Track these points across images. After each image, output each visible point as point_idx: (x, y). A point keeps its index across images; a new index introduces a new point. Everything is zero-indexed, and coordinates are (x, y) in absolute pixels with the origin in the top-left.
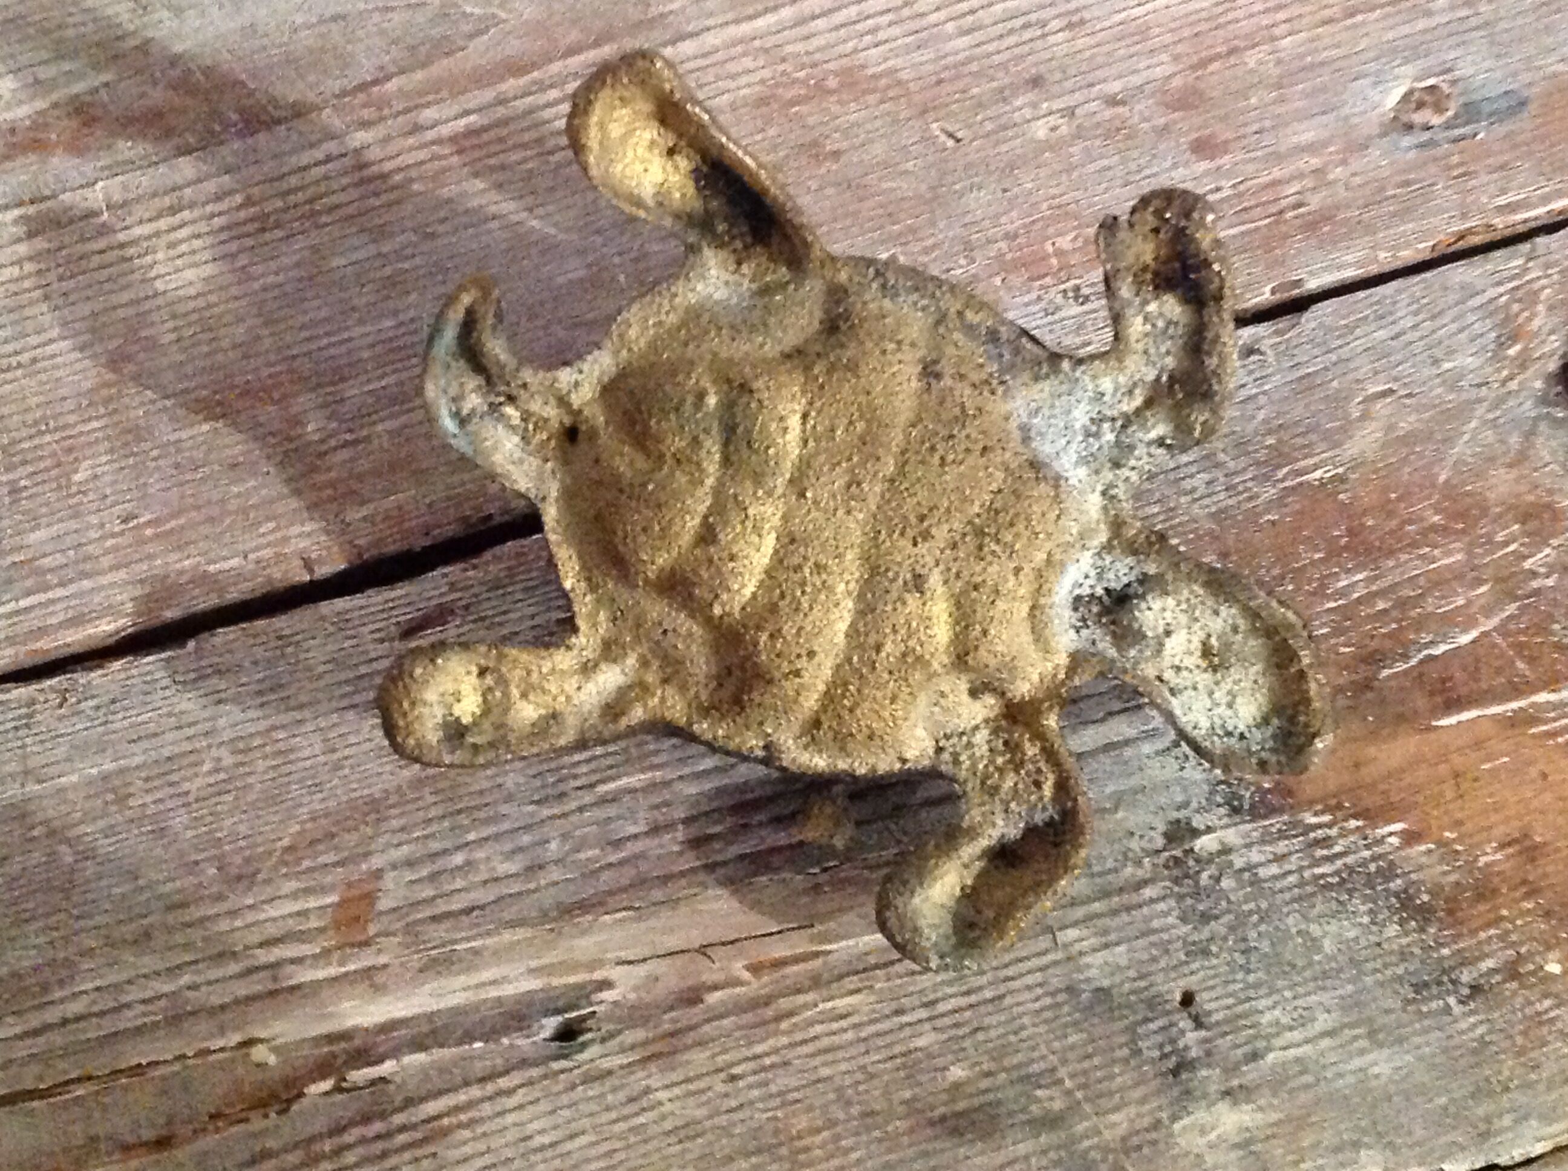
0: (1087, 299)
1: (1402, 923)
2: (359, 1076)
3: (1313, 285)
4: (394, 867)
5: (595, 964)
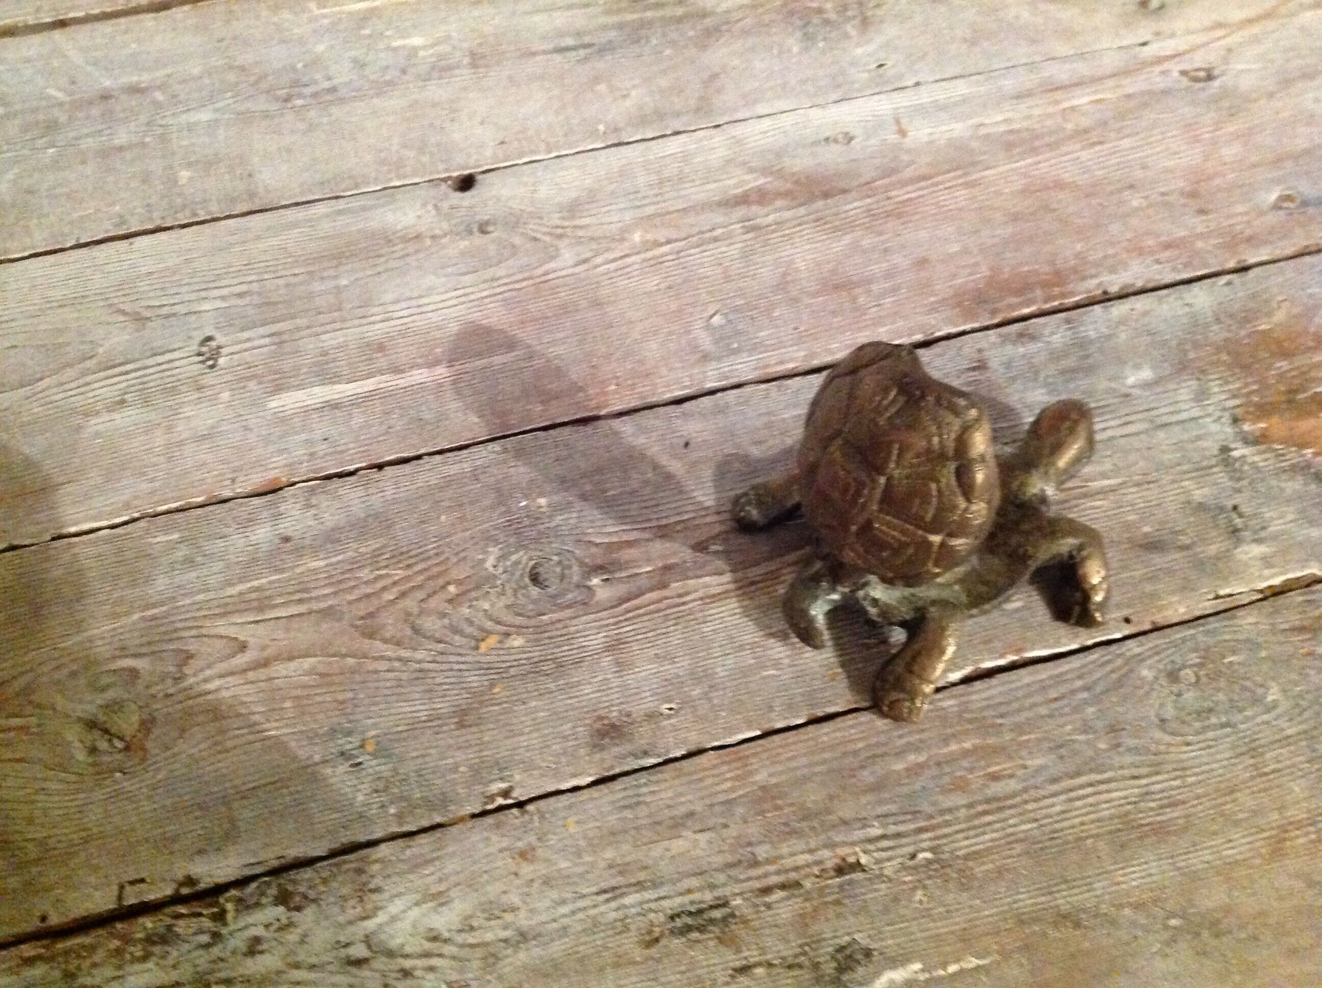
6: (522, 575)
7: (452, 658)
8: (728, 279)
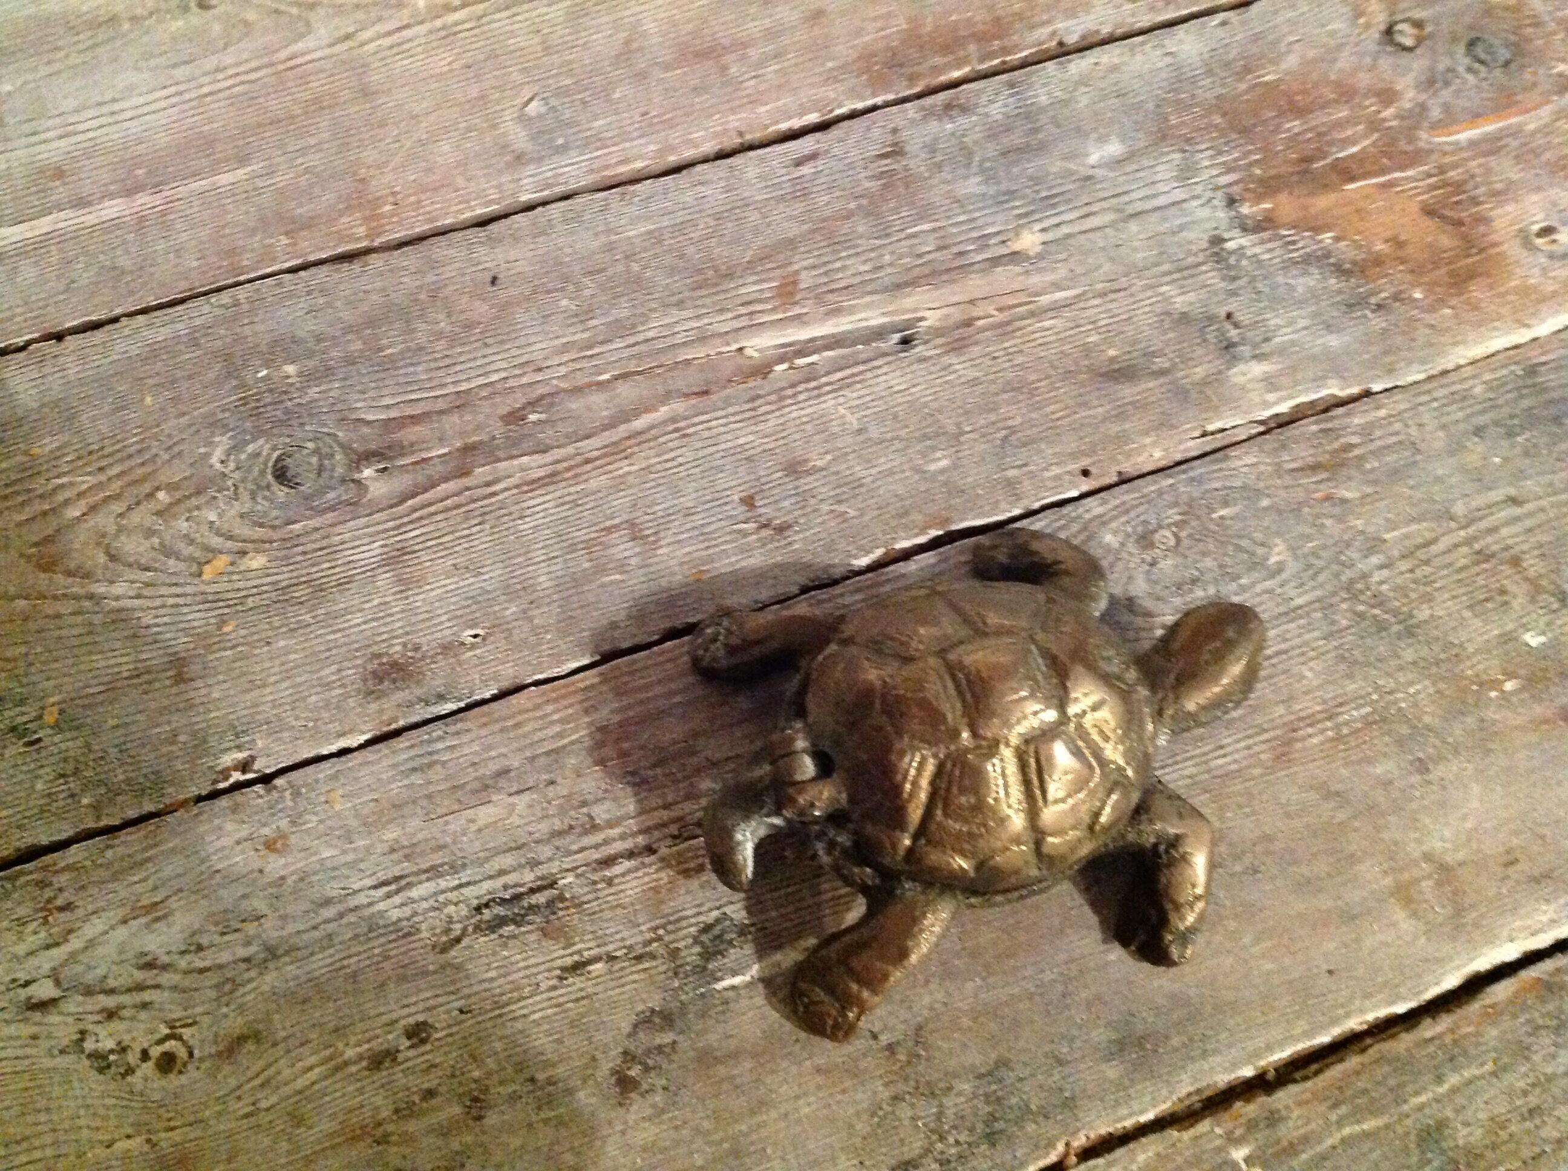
1: (1337, 277)
2: (801, 362)
4: (806, 268)
5: (915, 310)
6: (262, 473)
7: (164, 591)
8: (548, 50)
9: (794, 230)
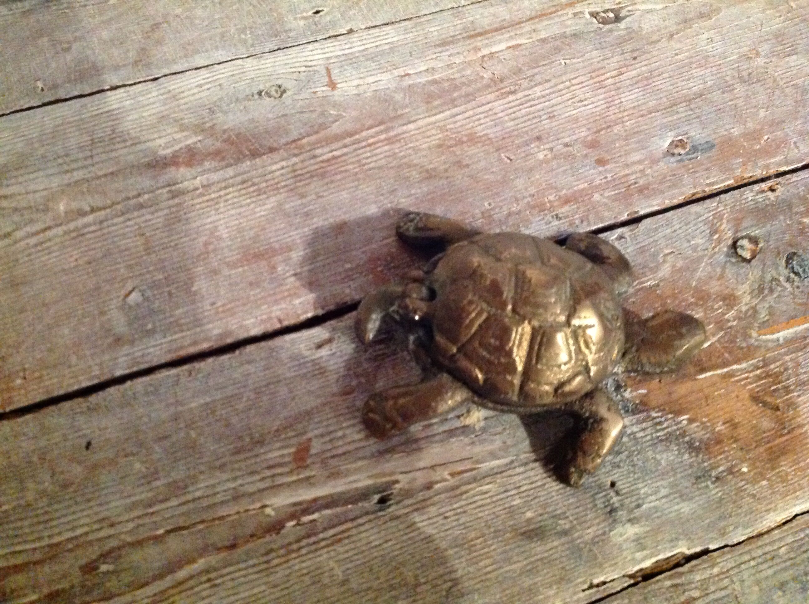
0: (560, 219)
1: (690, 453)
2: (306, 519)
3: (642, 213)
5: (392, 474)
9: (312, 402)
